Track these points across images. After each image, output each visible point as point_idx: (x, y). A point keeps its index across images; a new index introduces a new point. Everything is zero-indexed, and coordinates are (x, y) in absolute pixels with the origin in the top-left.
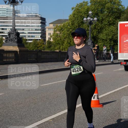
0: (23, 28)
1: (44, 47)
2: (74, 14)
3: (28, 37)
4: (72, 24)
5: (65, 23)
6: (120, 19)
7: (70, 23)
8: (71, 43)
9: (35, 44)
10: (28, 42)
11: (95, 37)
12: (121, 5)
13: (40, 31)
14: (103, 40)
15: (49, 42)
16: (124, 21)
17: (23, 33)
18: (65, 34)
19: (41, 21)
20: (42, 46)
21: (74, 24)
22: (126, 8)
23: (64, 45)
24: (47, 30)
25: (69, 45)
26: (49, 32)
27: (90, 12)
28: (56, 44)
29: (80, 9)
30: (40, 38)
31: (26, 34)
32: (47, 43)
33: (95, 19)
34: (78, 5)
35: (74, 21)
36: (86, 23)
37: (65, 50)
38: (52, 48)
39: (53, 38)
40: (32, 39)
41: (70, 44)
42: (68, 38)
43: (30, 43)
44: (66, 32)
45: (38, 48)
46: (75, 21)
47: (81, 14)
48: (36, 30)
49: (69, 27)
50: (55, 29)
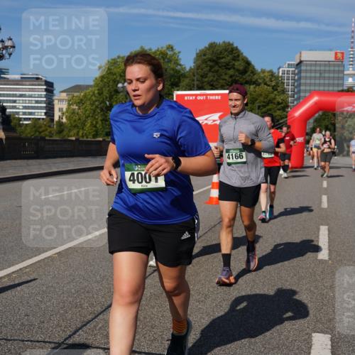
0: (14, 99)
1: (50, 132)
2: (102, 77)
3: (23, 115)
4: (99, 94)
5: (88, 91)
6: (179, 86)
7: (96, 92)
8: (98, 126)
9: (35, 127)
10: (23, 124)
12: (180, 65)
13: (45, 105)
15: (60, 124)
16: (185, 90)
18: (87, 110)
19: (45, 87)
20: (47, 130)
21: (102, 93)
22: (188, 69)
23: (86, 128)
24: (56, 102)
25: (94, 129)
26: (60, 107)
28: (72, 126)
29: (112, 68)
30: (45, 117)
31: (19, 109)
32: (57, 124)
34: (109, 61)
35: (102, 89)
36: (122, 92)
37: (87, 138)
38: (65, 133)
39: (66, 117)
40: (29, 119)
41: (95, 127)
42: (92, 116)
43: (26, 124)
44: (89, 107)
45: (40, 133)
46: (104, 89)
47: (115, 77)
48: (37, 102)
49: (94, 98)
50: (69, 101)
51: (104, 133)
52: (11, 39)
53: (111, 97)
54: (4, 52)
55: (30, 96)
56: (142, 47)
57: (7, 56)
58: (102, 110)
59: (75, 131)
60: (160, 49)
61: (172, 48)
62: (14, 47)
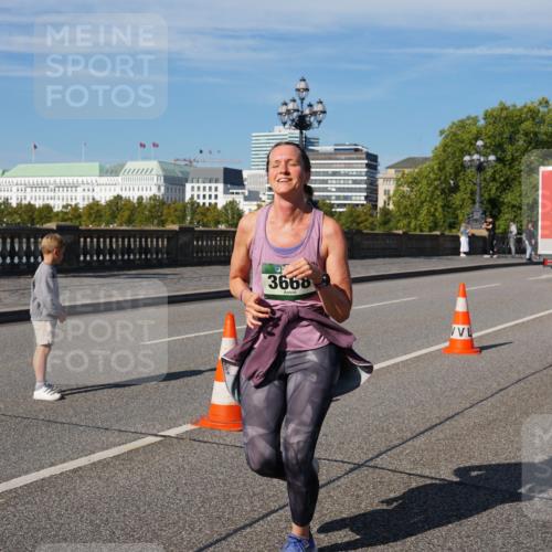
0: (325, 178)
1: (372, 223)
2: (445, 146)
3: (336, 199)
4: (440, 169)
5: (424, 166)
7: (436, 167)
8: (437, 214)
9: (351, 215)
10: (335, 212)
11: (494, 199)
13: (365, 186)
14: (514, 206)
15: (386, 212)
17: (325, 190)
18: (422, 193)
19: (366, 162)
20: (366, 220)
21: (444, 168)
23: (421, 218)
24: (380, 182)
25: (432, 218)
26: (386, 188)
27: (480, 143)
28: (401, 215)
29: (459, 133)
30: (365, 202)
31: (330, 191)
32: (381, 214)
33: (492, 158)
34: (454, 123)
35: (444, 162)
37: (421, 231)
38: (391, 224)
39: (394, 203)
40: (344, 205)
41: (434, 215)
42: (430, 201)
43: (340, 213)
44: (425, 188)
45: (358, 224)
46: (447, 163)
47: (463, 145)
48: (355, 182)
49: (432, 176)
50: (398, 180)
51: (446, 224)
52: (321, 102)
53: (457, 174)
54: (312, 119)
55: (346, 174)
56: (501, 103)
57: (315, 124)
58: (443, 191)
59: (405, 222)
60: (529, 104)
61: (547, 102)
62: (324, 112)
